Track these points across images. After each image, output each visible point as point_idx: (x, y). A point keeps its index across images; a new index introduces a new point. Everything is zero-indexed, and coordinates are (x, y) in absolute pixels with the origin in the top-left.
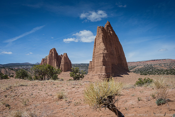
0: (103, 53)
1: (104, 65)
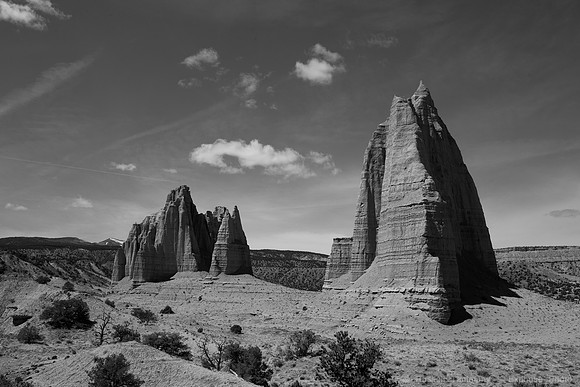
0: (426, 202)
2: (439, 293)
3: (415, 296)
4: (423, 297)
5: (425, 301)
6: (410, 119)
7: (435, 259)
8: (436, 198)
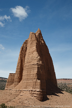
0: (38, 64)
1: (38, 79)
2: (40, 91)
3: (33, 92)
4: (35, 92)
5: (35, 94)
6: (35, 39)
7: (39, 81)
8: (41, 63)
